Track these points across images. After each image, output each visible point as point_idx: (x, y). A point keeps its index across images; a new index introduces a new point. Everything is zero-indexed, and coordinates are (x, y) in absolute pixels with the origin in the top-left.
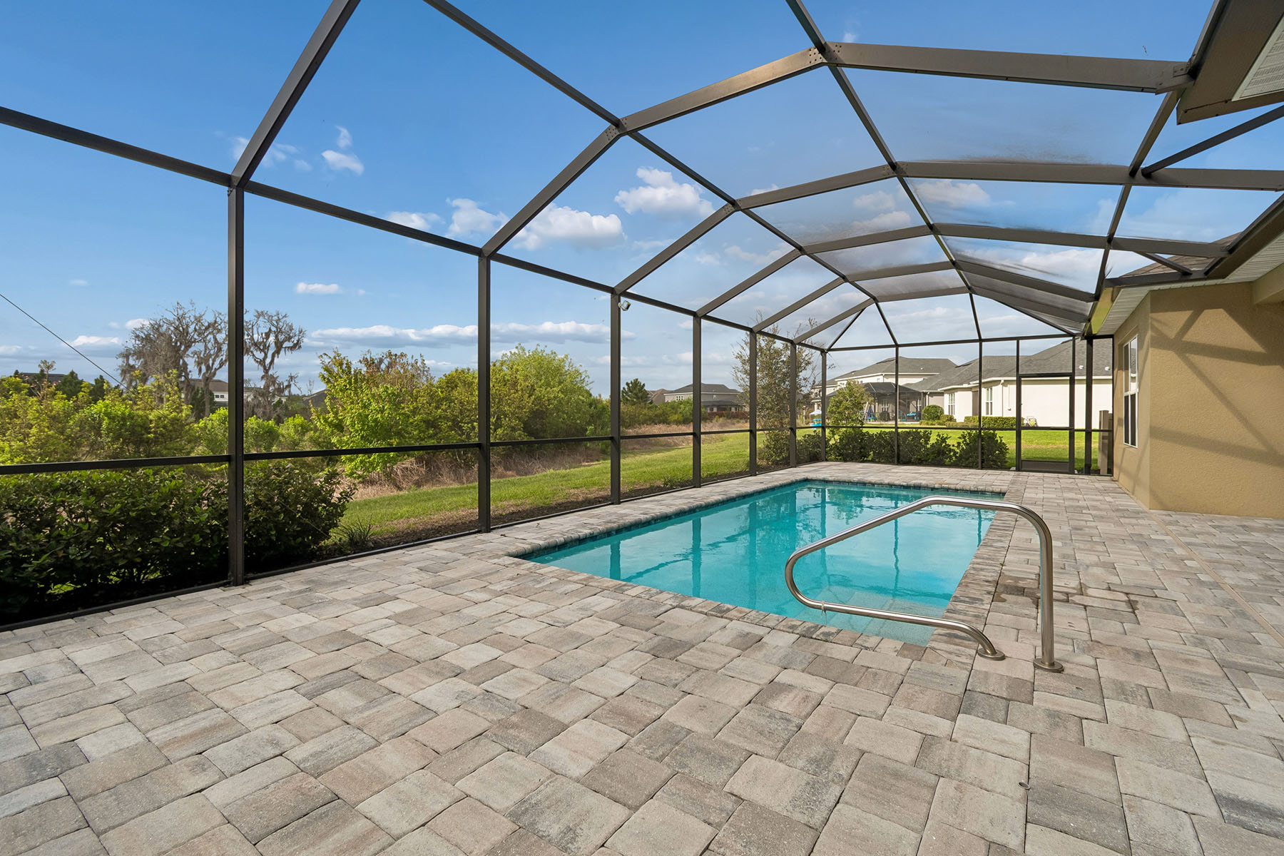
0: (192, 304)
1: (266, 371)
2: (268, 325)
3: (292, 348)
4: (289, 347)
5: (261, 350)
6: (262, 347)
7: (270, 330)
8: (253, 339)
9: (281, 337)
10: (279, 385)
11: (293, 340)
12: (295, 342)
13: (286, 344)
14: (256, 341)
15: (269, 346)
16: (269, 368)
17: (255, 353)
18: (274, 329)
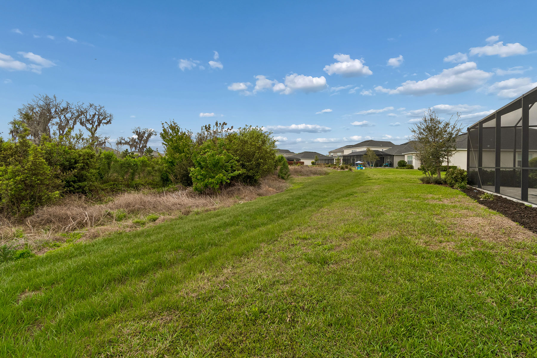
0: (55, 97)
1: (93, 134)
2: (95, 111)
3: (107, 123)
4: (105, 123)
5: (91, 124)
6: (91, 122)
7: (95, 113)
8: (87, 118)
9: (101, 118)
10: (100, 141)
11: (106, 119)
12: (108, 120)
13: (104, 121)
14: (88, 119)
15: (95, 122)
16: (94, 133)
17: (87, 125)
18: (97, 113)
